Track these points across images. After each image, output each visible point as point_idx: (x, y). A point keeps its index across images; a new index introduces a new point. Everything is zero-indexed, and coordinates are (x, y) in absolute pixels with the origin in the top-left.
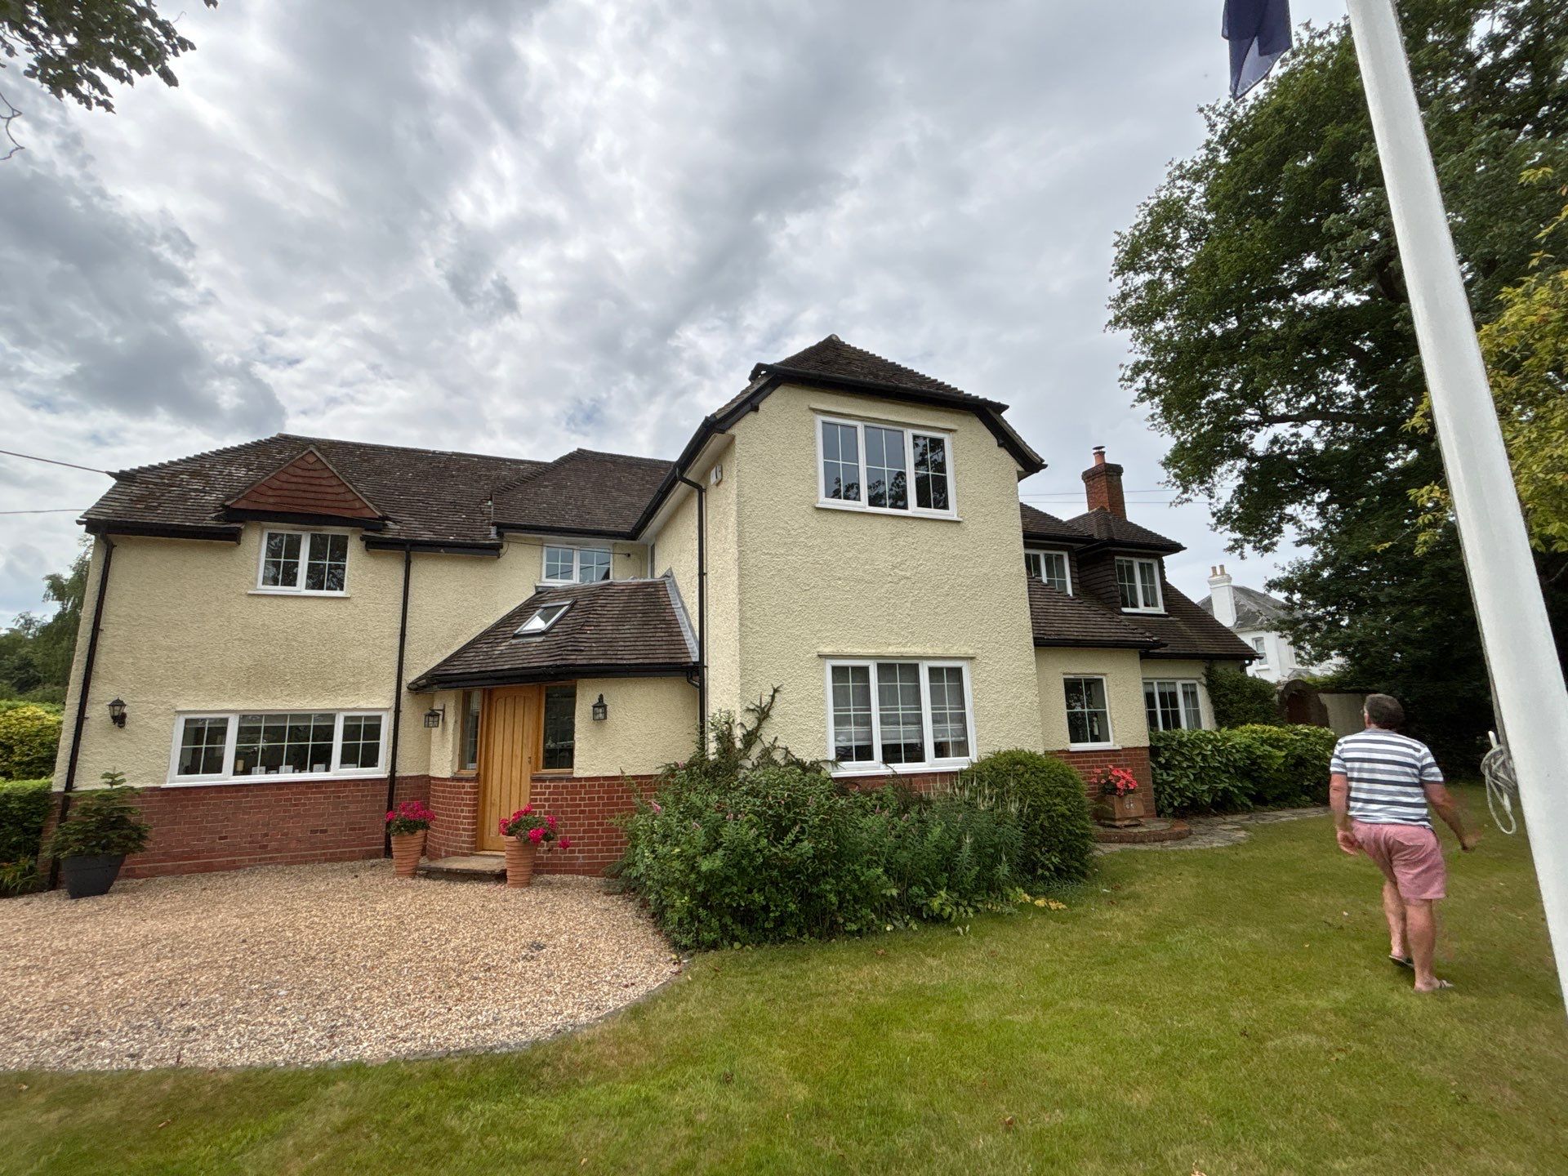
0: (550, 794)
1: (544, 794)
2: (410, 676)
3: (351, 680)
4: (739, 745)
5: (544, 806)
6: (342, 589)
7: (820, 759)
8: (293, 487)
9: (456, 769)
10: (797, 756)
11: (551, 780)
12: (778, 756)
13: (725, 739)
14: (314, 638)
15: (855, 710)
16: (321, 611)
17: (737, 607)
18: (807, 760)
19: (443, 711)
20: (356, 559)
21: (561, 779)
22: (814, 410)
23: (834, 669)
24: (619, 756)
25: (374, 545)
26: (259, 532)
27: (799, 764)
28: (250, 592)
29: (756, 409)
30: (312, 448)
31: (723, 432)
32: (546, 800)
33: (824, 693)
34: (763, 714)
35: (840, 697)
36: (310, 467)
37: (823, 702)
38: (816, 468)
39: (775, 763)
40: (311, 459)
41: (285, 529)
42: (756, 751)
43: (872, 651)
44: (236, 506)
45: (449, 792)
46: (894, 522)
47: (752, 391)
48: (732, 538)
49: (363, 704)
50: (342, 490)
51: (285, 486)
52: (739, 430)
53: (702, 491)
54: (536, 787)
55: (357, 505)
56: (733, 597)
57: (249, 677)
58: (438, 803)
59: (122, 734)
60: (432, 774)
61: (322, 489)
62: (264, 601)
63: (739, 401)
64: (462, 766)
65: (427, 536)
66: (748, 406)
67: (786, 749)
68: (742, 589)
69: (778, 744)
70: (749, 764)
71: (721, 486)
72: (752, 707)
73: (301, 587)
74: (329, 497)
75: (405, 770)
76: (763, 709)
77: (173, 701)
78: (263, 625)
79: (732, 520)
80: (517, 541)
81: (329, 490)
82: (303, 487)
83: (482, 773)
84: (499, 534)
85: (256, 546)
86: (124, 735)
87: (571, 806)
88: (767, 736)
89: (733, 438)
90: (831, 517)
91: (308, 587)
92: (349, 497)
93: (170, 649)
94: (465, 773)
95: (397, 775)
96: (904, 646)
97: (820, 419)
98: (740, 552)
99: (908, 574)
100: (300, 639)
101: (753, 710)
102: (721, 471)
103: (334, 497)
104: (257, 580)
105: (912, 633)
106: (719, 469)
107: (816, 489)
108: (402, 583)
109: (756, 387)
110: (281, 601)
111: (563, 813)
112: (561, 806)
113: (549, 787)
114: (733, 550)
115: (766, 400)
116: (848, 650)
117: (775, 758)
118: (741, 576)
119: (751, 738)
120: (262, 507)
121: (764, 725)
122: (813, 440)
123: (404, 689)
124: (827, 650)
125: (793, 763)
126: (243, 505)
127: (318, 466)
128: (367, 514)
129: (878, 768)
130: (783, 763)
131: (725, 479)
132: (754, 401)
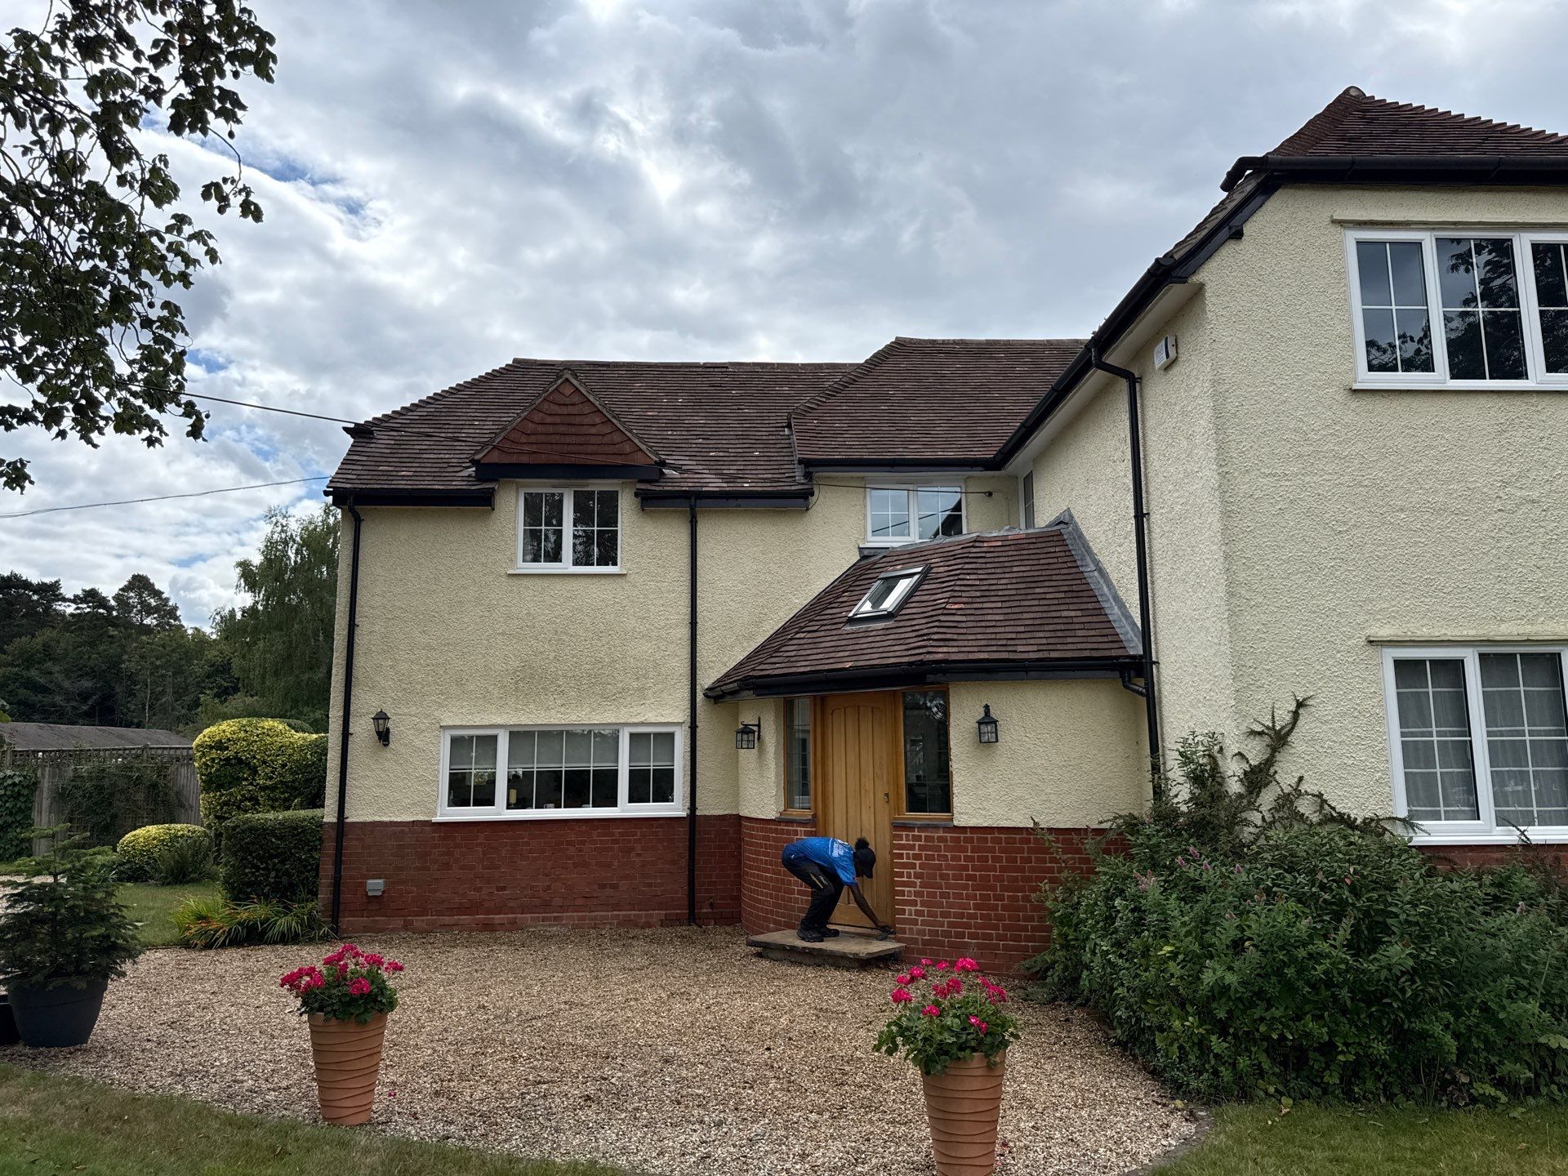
0: (921, 848)
1: (912, 847)
2: (706, 680)
3: (635, 685)
4: (1234, 787)
5: (913, 866)
6: (615, 564)
7: (1380, 813)
8: (551, 429)
9: (782, 808)
10: (1339, 808)
11: (922, 828)
12: (1305, 807)
13: (1206, 777)
14: (587, 630)
15: (1439, 734)
16: (596, 593)
17: (1220, 565)
18: (1358, 815)
19: (759, 726)
20: (629, 522)
21: (936, 827)
22: (1341, 223)
23: (1399, 664)
24: (1020, 798)
25: (653, 501)
26: (513, 494)
27: (1344, 820)
28: (509, 572)
29: (1238, 235)
30: (568, 375)
31: (1183, 280)
32: (916, 857)
33: (1382, 704)
34: (1278, 739)
35: (1411, 712)
36: (567, 401)
37: (1381, 720)
38: (1350, 321)
39: (1301, 817)
40: (568, 390)
41: (543, 487)
42: (1267, 798)
43: (1470, 632)
44: (485, 461)
45: (775, 840)
46: (1501, 402)
47: (1231, 206)
48: (1205, 451)
49: (651, 717)
50: (607, 429)
51: (540, 429)
52: (1213, 274)
53: (1134, 383)
54: (900, 838)
55: (628, 448)
56: (1208, 551)
57: (517, 683)
58: (758, 853)
59: (387, 754)
60: (744, 813)
61: (584, 430)
62: (526, 582)
63: (1210, 226)
64: (789, 803)
65: (715, 484)
66: (1225, 232)
67: (1320, 795)
68: (1228, 538)
69: (1303, 788)
70: (1256, 818)
71: (1175, 370)
72: (1259, 728)
73: (566, 565)
74: (593, 440)
75: (709, 807)
76: (1278, 733)
77: (436, 713)
78: (529, 614)
79: (1203, 424)
80: (832, 483)
81: (593, 430)
82: (562, 429)
83: (820, 812)
84: (808, 476)
85: (511, 509)
86: (389, 756)
87: (953, 868)
88: (1286, 775)
89: (1201, 287)
90: (1380, 405)
91: (576, 563)
92: (617, 438)
93: (429, 648)
94: (796, 813)
95: (698, 813)
96: (1531, 622)
97: (1352, 237)
98: (1223, 475)
99: (1535, 495)
100: (571, 632)
101: (1260, 734)
102: (1176, 346)
103: (598, 440)
104: (515, 554)
105: (1547, 600)
106: (1171, 341)
107: (1352, 359)
108: (687, 551)
109: (1238, 197)
110: (546, 583)
111: (942, 877)
112: (939, 868)
113: (919, 838)
114: (1209, 474)
115: (1254, 218)
116: (1425, 633)
117: (1302, 810)
118: (1227, 514)
119: (1257, 778)
120: (514, 459)
121: (1278, 757)
122: (1342, 274)
123: (700, 697)
124: (1385, 632)
125: (1332, 819)
126: (495, 458)
127: (576, 399)
128: (639, 460)
129: (1489, 832)
130: (1315, 818)
131: (1182, 358)
132: (1235, 222)
